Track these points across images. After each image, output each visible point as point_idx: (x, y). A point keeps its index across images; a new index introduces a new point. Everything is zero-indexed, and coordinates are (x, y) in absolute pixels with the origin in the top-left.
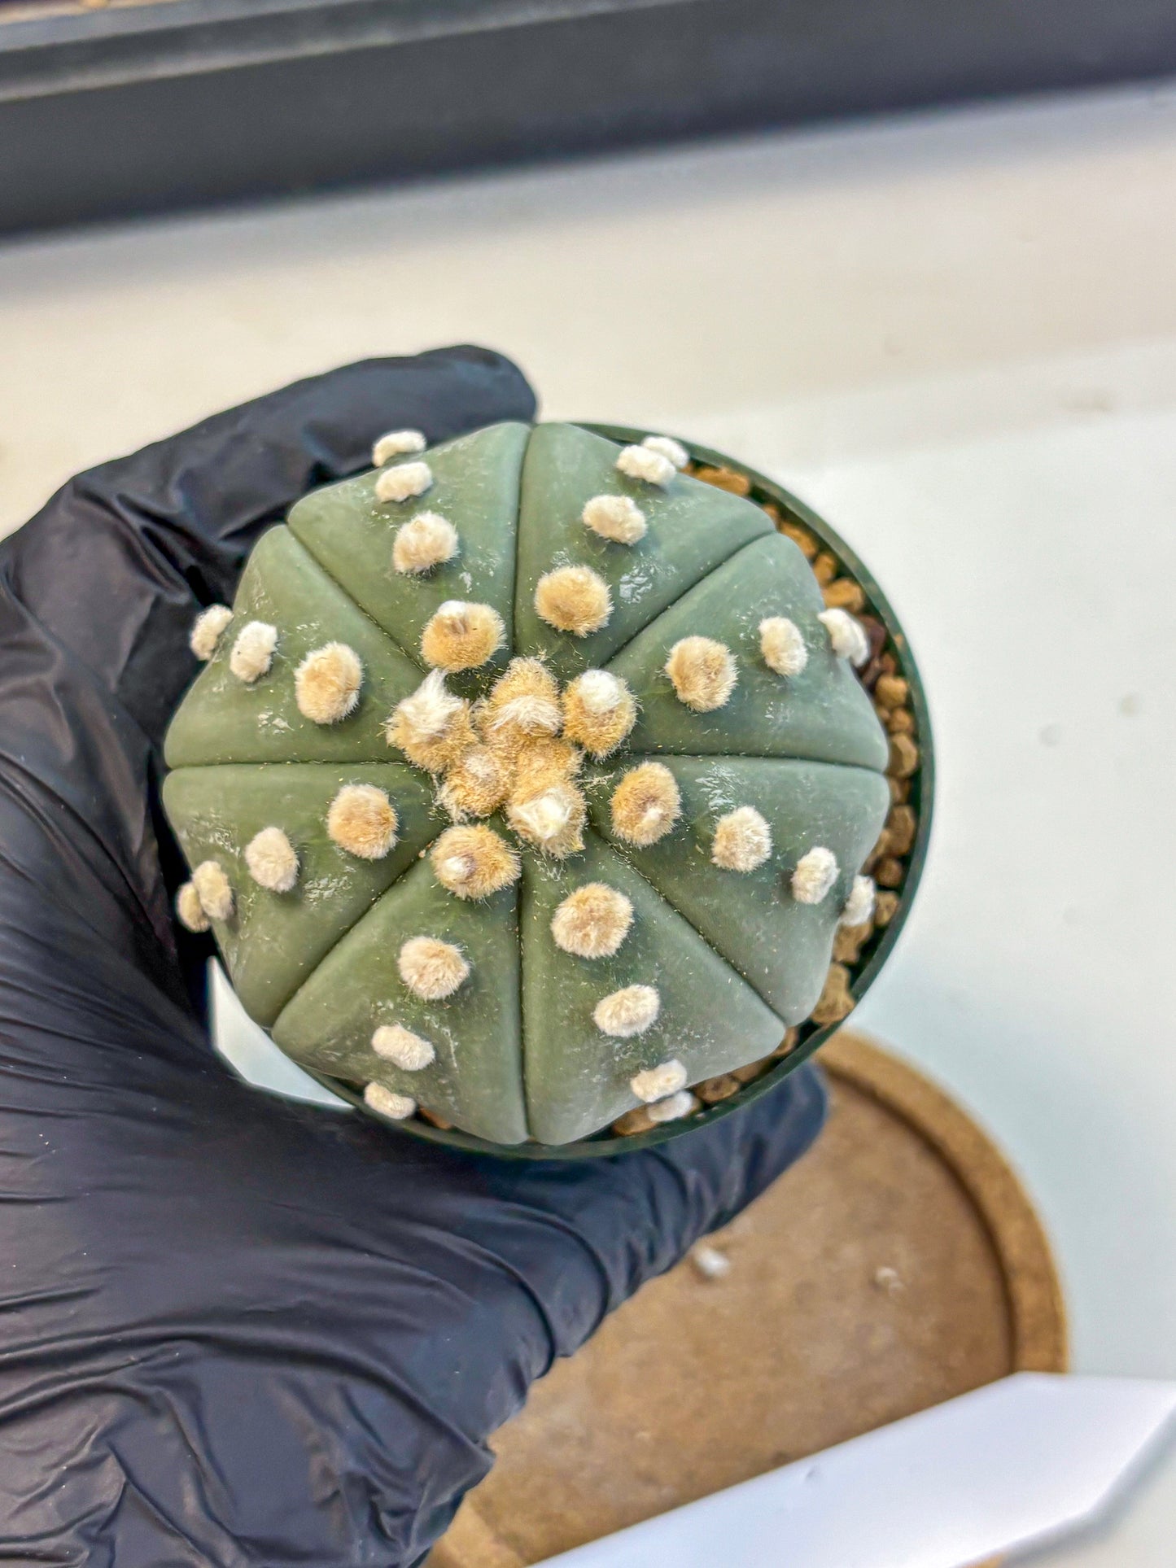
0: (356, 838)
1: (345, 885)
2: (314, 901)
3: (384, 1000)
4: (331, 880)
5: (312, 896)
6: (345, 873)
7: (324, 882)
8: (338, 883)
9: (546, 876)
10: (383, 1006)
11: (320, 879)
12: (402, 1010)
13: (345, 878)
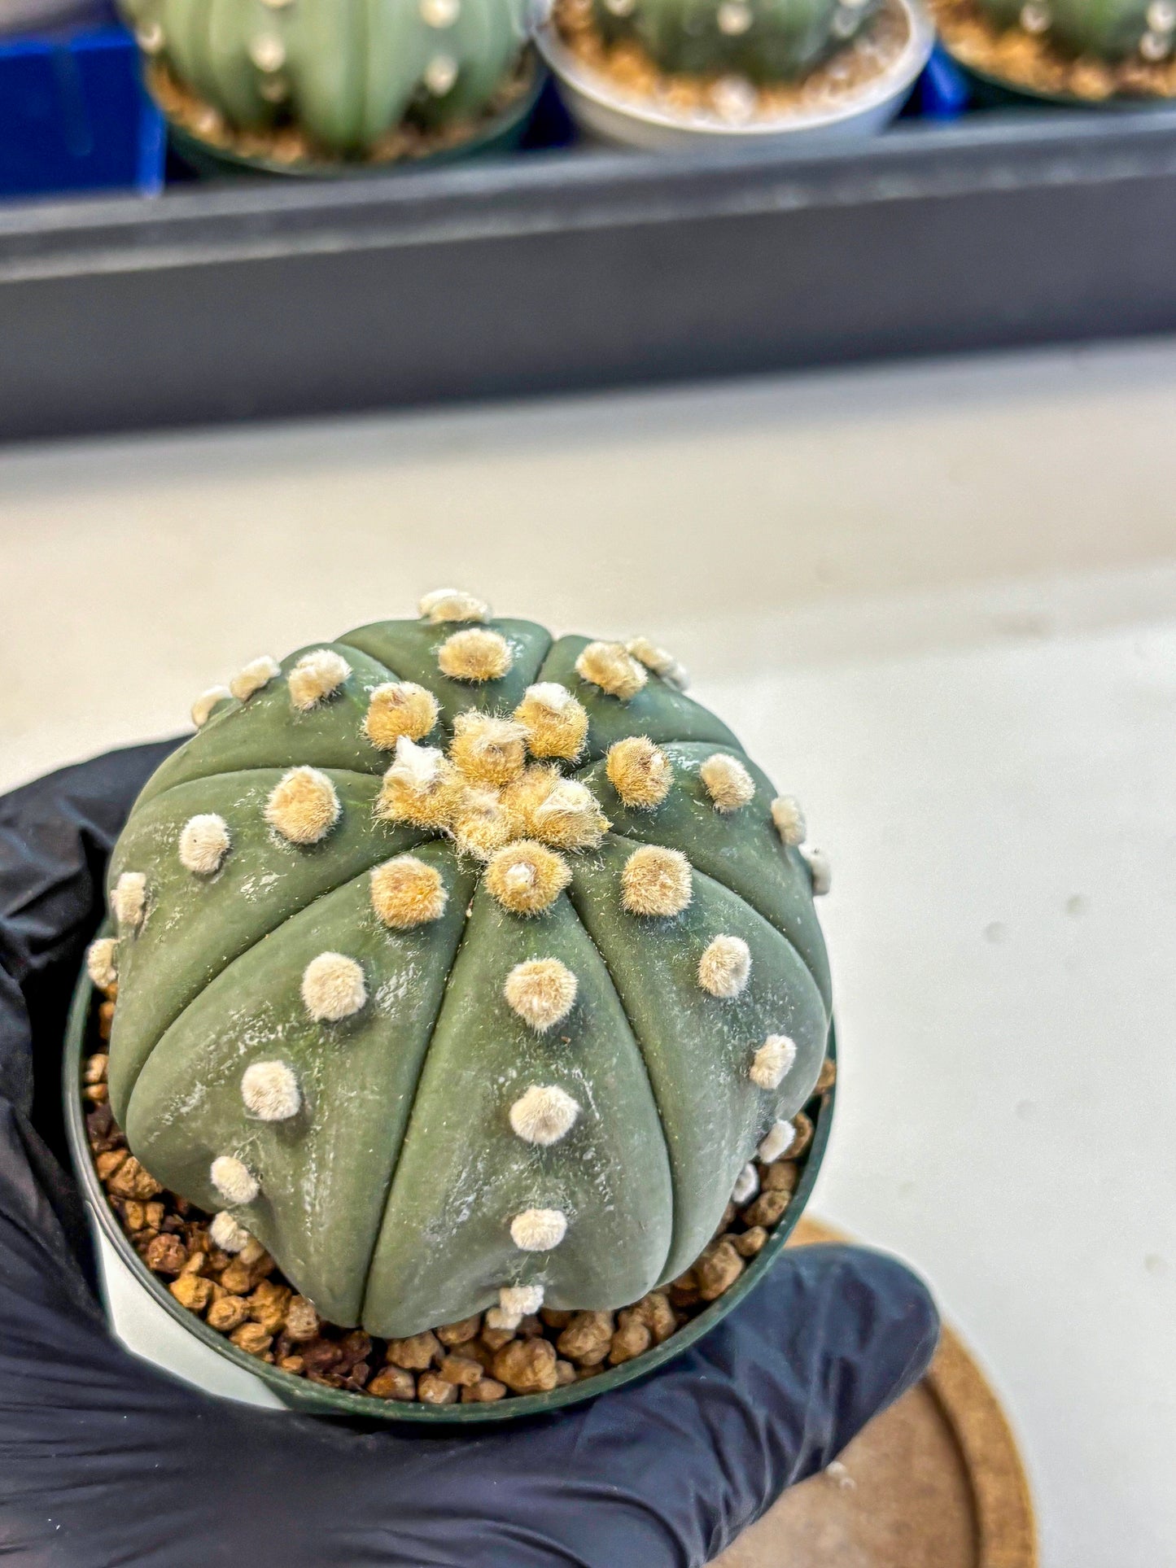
0: (414, 899)
1: (415, 973)
2: (392, 1008)
3: (502, 1073)
4: (399, 975)
5: (386, 1005)
6: (408, 961)
7: (393, 981)
8: (407, 974)
9: (591, 872)
10: (506, 1081)
11: (388, 980)
12: (527, 1072)
13: (413, 965)
